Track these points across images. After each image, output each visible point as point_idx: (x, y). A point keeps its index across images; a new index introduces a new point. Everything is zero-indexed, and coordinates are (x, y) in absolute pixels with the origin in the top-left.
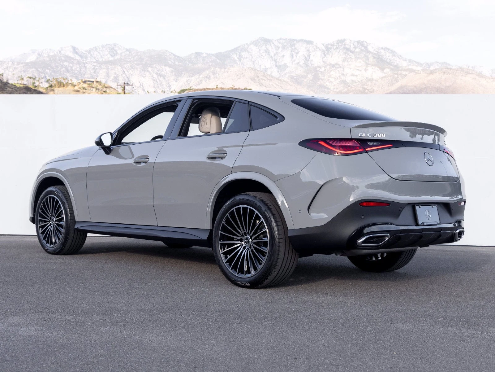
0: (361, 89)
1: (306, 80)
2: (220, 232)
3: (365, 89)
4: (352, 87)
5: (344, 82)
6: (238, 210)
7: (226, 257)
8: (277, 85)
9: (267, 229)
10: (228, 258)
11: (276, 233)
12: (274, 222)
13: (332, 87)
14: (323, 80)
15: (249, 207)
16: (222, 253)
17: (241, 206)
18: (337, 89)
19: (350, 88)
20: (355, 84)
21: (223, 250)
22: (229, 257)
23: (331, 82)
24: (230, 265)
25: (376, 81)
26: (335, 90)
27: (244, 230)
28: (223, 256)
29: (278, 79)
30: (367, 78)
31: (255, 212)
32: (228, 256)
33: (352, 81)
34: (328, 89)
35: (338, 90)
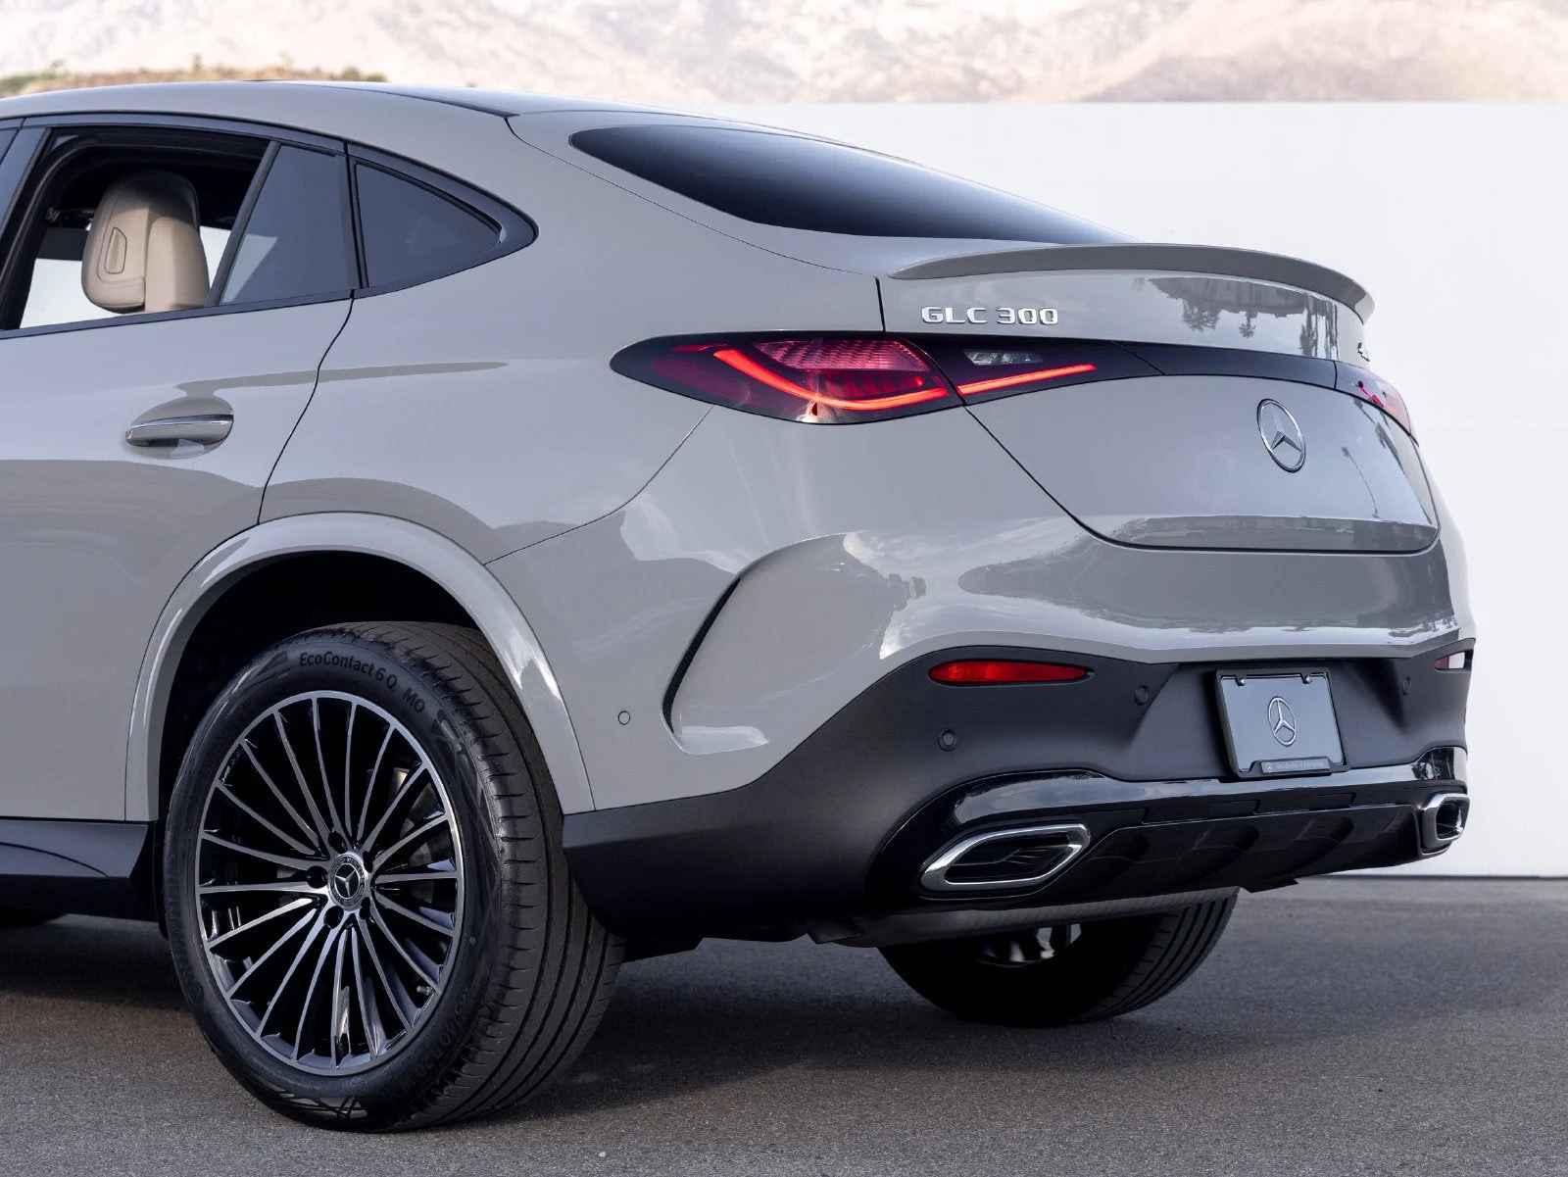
0: (957, 76)
1: (667, 30)
2: (203, 835)
3: (975, 76)
4: (908, 67)
5: (869, 39)
6: (297, 715)
7: (236, 970)
8: (518, 54)
9: (449, 815)
10: (246, 975)
11: (502, 833)
12: (487, 775)
13: (802, 64)
14: (758, 27)
15: (356, 701)
16: (214, 950)
17: (314, 695)
18: (832, 74)
19: (897, 69)
20: (924, 50)
21: (221, 932)
22: (251, 967)
23: (801, 40)
24: (259, 1011)
25: (1036, 32)
26: (824, 81)
27: (330, 824)
28: (218, 965)
29: (522, 23)
30: (986, 19)
31: (388, 724)
32: (247, 962)
33: (912, 33)
34: (788, 74)
35: (838, 83)
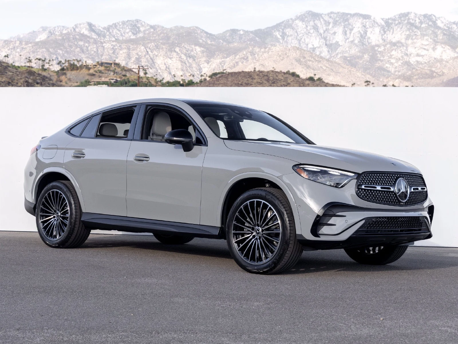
0: (428, 72)
1: (361, 62)
3: (433, 72)
4: (417, 70)
5: (408, 63)
8: (327, 67)
13: (393, 70)
14: (382, 61)
18: (399, 72)
19: (414, 70)
20: (421, 66)
23: (392, 64)
25: (447, 62)
26: (397, 73)
29: (328, 60)
30: (435, 59)
33: (417, 62)
34: (389, 71)
35: (400, 74)
